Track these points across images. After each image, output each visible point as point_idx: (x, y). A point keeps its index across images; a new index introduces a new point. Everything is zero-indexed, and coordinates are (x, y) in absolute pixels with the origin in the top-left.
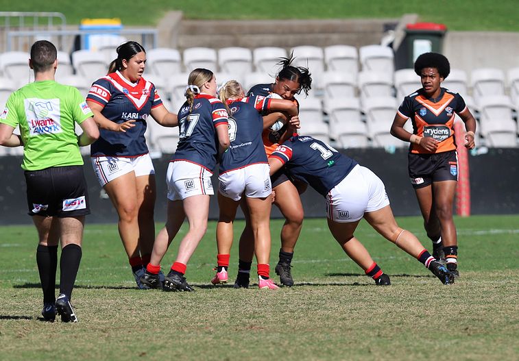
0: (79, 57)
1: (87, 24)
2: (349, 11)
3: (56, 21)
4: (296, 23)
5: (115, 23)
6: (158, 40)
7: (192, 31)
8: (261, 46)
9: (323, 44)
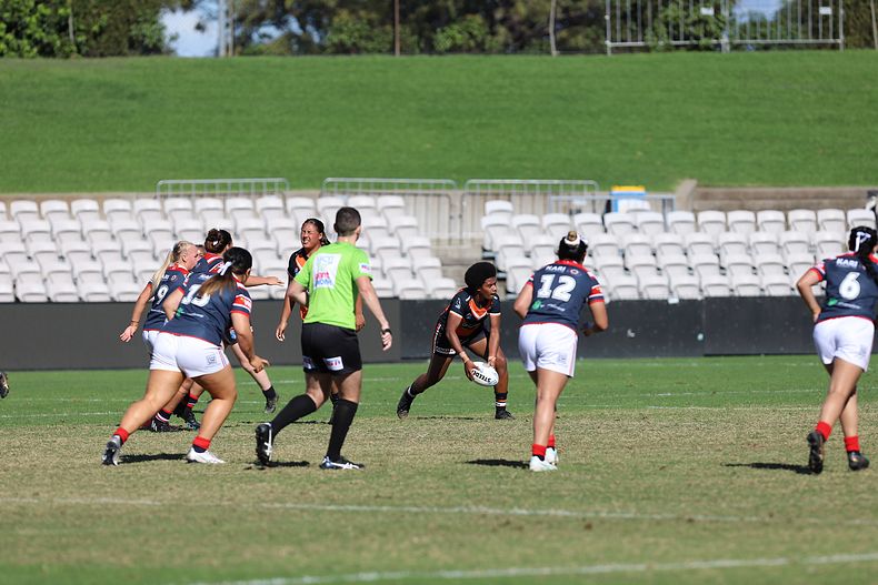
0: (609, 218)
1: (617, 190)
2: (838, 180)
3: (591, 187)
4: (792, 190)
5: (640, 190)
6: (676, 204)
7: (705, 197)
8: (763, 209)
9: (816, 208)
